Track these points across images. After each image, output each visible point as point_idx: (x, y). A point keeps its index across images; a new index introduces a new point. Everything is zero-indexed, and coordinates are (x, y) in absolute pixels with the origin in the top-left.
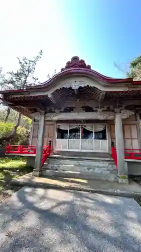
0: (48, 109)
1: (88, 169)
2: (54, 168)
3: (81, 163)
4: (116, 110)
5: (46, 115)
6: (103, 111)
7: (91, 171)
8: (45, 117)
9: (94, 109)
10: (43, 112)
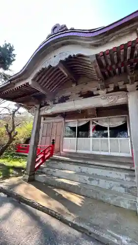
0: (43, 102)
1: (90, 180)
2: (49, 173)
3: (84, 169)
4: (128, 87)
5: (41, 109)
6: (108, 93)
7: (94, 183)
8: (40, 111)
9: (95, 93)
10: (38, 106)
